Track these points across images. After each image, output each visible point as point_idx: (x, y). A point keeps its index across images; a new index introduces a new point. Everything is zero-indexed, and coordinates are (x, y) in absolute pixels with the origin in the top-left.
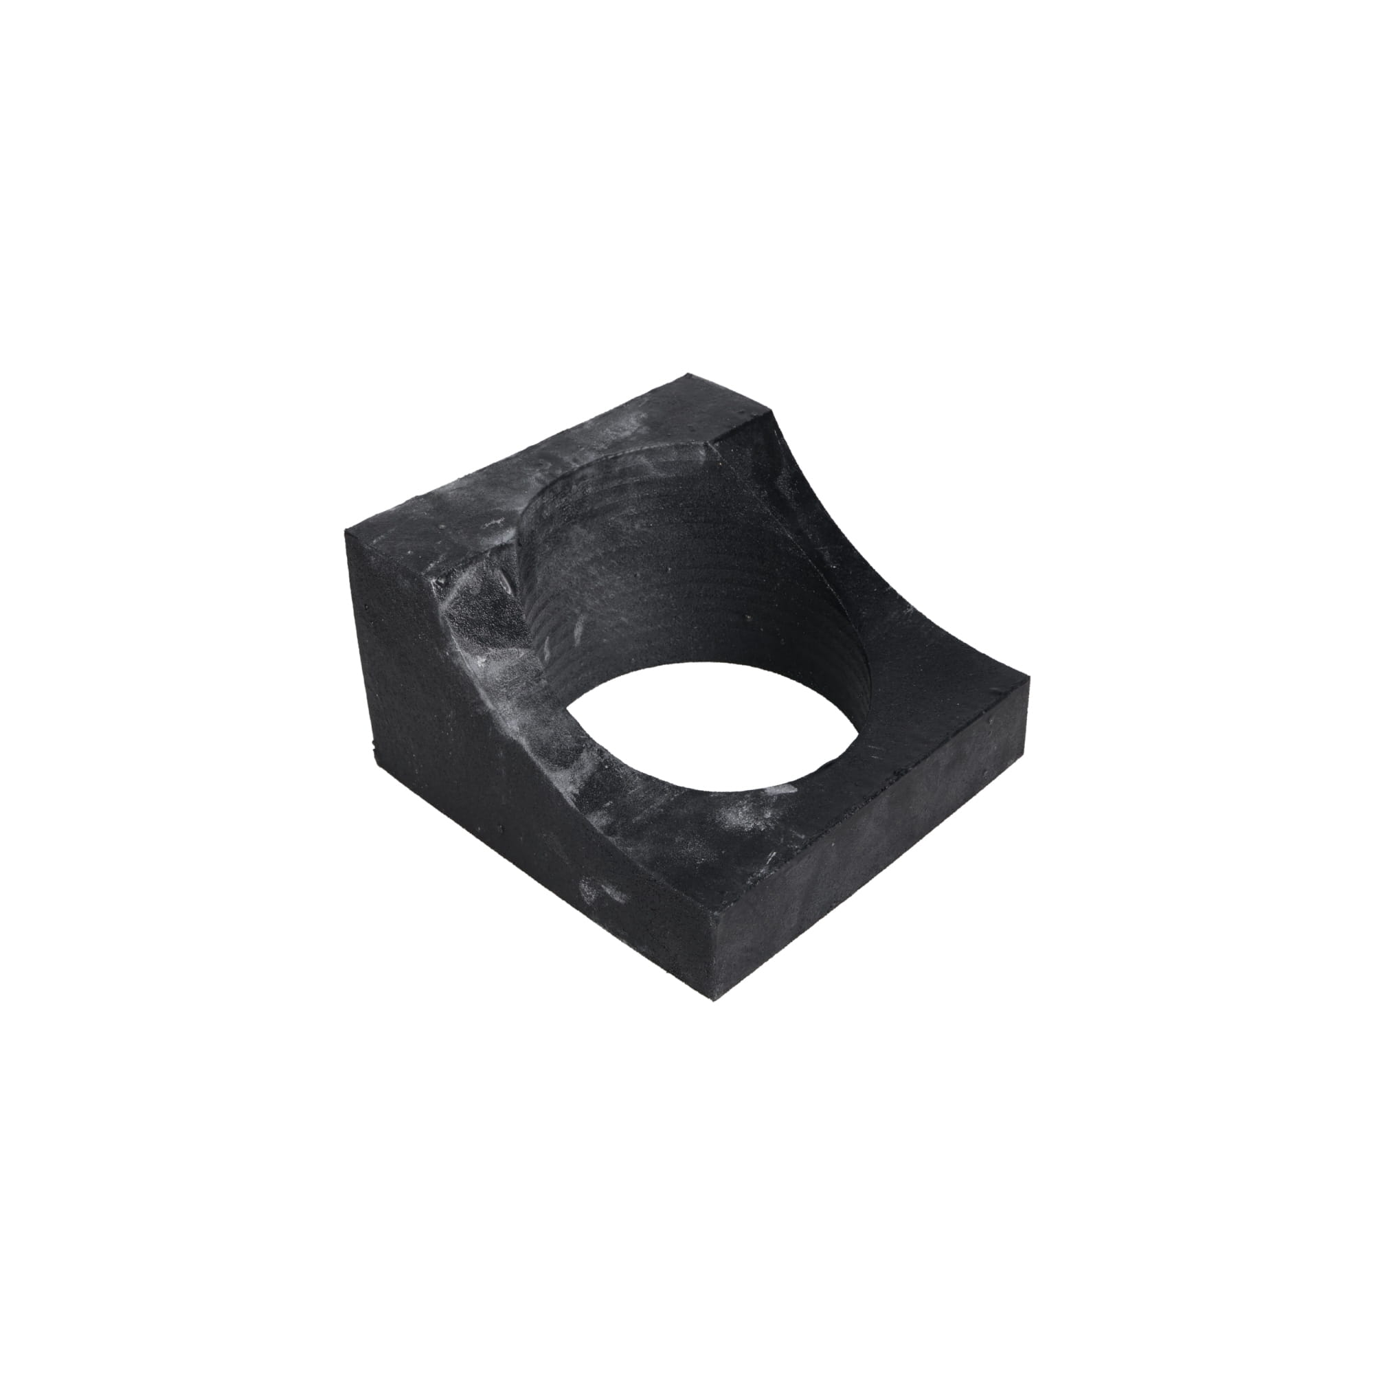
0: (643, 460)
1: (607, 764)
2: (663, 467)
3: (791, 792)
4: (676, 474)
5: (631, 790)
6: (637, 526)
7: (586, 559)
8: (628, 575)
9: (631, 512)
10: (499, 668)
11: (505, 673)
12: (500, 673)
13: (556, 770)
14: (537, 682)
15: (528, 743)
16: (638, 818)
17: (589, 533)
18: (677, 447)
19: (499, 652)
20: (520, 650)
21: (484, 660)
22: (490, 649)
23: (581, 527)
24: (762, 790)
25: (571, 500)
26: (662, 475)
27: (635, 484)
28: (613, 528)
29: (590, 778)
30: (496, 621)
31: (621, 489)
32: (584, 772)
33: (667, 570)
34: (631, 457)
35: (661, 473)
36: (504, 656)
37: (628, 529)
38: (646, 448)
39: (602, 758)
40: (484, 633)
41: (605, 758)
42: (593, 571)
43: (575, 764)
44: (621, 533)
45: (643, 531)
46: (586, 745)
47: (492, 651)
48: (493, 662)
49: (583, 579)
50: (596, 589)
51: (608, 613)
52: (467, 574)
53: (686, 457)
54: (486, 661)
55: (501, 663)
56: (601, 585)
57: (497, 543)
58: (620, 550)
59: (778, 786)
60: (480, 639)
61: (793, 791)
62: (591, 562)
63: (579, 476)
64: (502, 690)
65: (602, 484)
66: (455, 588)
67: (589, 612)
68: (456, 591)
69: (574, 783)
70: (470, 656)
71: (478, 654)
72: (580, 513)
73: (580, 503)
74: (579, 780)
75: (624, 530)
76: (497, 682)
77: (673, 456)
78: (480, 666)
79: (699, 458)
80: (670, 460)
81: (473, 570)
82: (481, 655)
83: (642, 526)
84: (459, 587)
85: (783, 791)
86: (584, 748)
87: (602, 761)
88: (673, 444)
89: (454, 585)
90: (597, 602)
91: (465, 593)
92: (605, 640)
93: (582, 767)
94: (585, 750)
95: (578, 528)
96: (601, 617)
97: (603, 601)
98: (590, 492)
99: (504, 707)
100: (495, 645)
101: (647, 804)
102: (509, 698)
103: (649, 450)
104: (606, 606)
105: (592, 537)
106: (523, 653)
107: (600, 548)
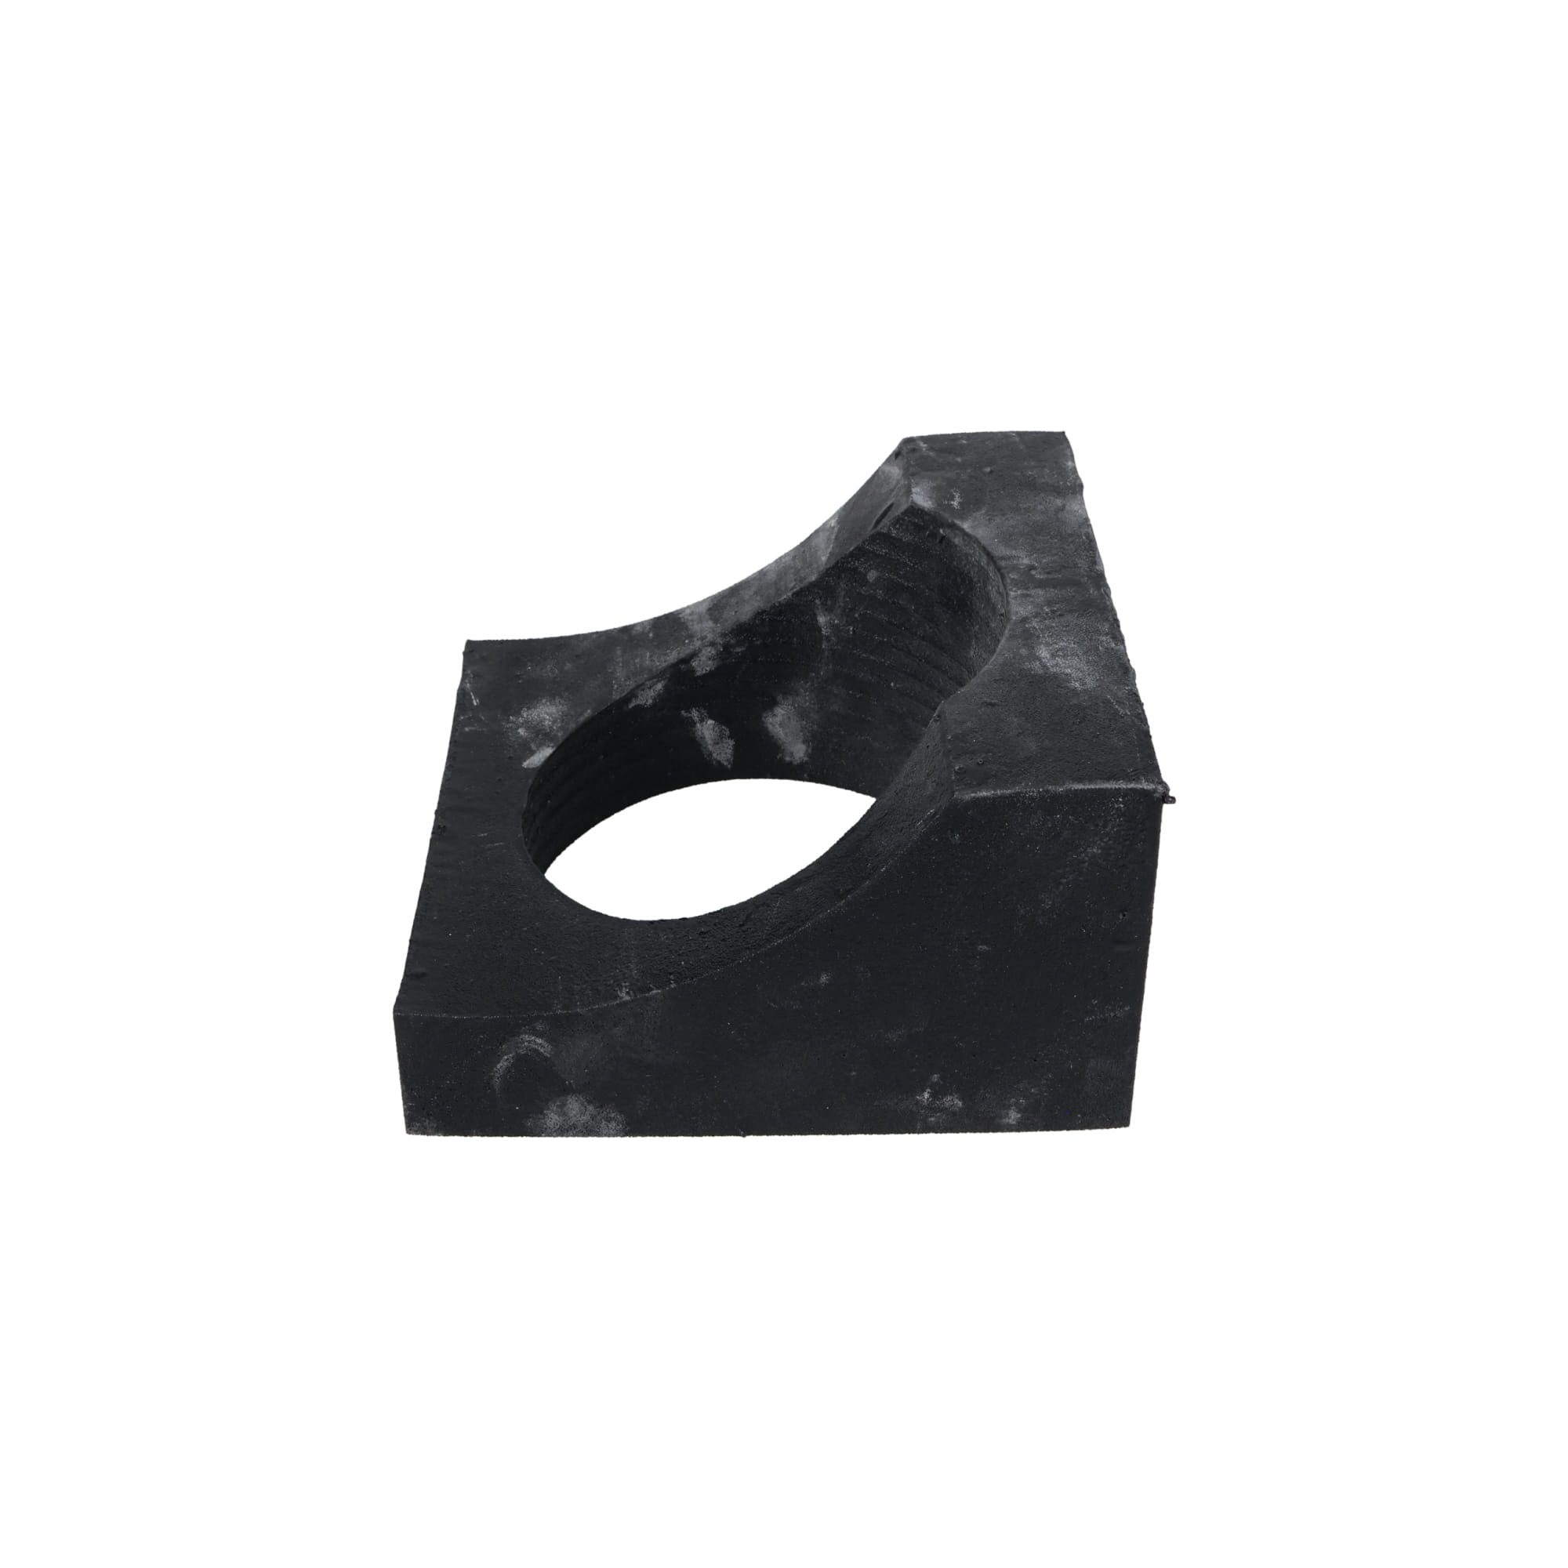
32: (696, 623)
43: (710, 620)
93: (700, 622)
101: (626, 662)
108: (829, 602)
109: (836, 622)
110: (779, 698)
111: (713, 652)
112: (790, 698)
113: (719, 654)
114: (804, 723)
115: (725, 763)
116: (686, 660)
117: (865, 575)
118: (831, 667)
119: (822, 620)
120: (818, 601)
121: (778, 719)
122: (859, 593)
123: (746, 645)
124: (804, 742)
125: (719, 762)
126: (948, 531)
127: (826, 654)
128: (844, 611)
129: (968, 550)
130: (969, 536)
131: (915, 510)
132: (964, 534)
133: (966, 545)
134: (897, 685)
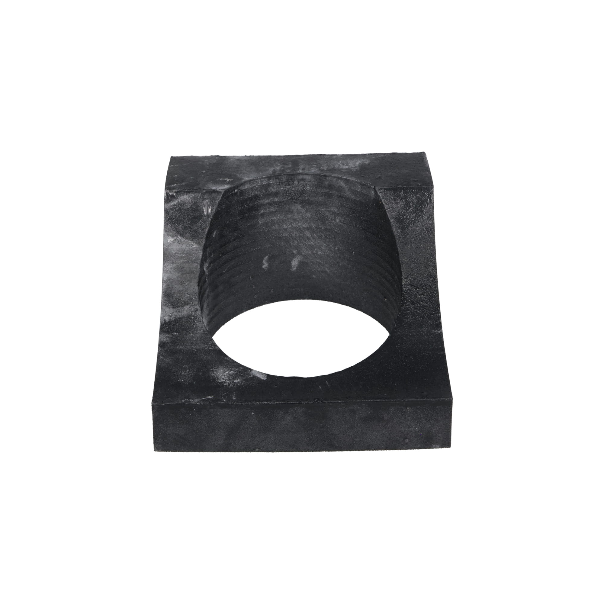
0: (343, 184)
2: (354, 192)
3: (262, 378)
4: (360, 199)
5: (193, 334)
6: (338, 220)
7: (304, 226)
8: (331, 246)
9: (335, 211)
10: (178, 247)
11: (179, 251)
12: (176, 250)
13: (166, 306)
14: (192, 263)
15: (166, 287)
16: (181, 347)
17: (306, 212)
18: (360, 184)
19: (183, 240)
20: (194, 244)
21: (172, 240)
22: (179, 236)
23: (301, 207)
24: (251, 370)
25: (294, 189)
26: (353, 197)
27: (337, 195)
28: (323, 215)
29: (180, 318)
30: (190, 225)
31: (329, 196)
32: (180, 314)
33: (352, 253)
34: (335, 179)
35: (352, 195)
36: (184, 243)
37: (332, 219)
38: (345, 177)
40: (180, 228)
42: (308, 234)
44: (327, 220)
45: (341, 225)
46: (192, 303)
47: (179, 238)
48: (176, 243)
49: (300, 236)
50: (309, 245)
51: (317, 262)
52: (188, 196)
53: (365, 192)
54: (173, 241)
55: (180, 245)
56: (313, 244)
57: (214, 188)
58: (326, 229)
59: (260, 372)
60: (176, 229)
61: (263, 379)
62: (308, 229)
63: (301, 177)
64: (171, 258)
65: (316, 188)
66: (177, 200)
67: (304, 256)
68: (177, 201)
69: (170, 316)
70: (166, 235)
71: (171, 236)
72: (300, 198)
73: (302, 193)
74: (173, 316)
75: (330, 219)
76: (172, 253)
77: (358, 188)
78: (168, 241)
79: (371, 195)
80: (357, 190)
81: (192, 195)
82: (172, 237)
83: (340, 221)
84: (179, 200)
85: (259, 376)
86: (190, 304)
87: (194, 314)
88: (359, 181)
89: (178, 198)
90: (310, 252)
91: (181, 205)
92: (314, 276)
93: (181, 311)
94: (189, 305)
95: (298, 206)
96: (311, 262)
97: (314, 254)
98: (308, 189)
99: (167, 266)
100: (182, 236)
102: (173, 263)
103: (346, 179)
104: (316, 257)
105: (309, 215)
106: (195, 246)
107: (314, 224)
109: (207, 265)
119: (205, 269)
120: (204, 262)
126: (240, 188)
127: (207, 281)
129: (253, 186)
130: (252, 180)
131: (227, 191)
132: (249, 181)
133: (252, 184)
134: (226, 270)
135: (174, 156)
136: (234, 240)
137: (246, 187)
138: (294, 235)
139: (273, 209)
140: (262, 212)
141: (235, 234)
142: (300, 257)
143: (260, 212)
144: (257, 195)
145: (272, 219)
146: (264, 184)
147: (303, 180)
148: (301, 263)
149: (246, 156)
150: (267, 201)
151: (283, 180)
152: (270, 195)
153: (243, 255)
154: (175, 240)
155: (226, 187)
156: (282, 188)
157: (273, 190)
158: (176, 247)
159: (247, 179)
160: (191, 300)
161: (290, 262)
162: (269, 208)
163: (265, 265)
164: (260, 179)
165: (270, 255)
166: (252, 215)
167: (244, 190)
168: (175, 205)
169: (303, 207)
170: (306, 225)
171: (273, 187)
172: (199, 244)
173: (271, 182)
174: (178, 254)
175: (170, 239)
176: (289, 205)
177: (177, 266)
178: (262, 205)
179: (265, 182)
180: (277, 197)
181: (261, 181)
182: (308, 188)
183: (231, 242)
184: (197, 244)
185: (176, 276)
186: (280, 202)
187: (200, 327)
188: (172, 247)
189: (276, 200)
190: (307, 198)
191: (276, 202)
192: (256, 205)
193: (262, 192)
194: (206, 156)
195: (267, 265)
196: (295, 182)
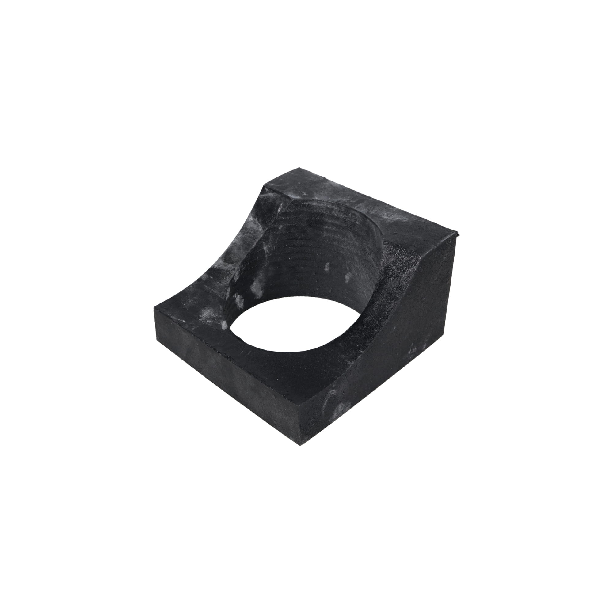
0: (374, 229)
1: (230, 273)
5: (219, 282)
8: (367, 275)
10: (252, 225)
11: (251, 228)
13: (222, 259)
14: (253, 239)
16: (206, 287)
17: (356, 241)
18: (381, 233)
19: (257, 222)
25: (349, 219)
27: (372, 236)
29: (222, 269)
30: (265, 214)
31: (368, 234)
32: (224, 267)
34: (371, 223)
35: (377, 240)
36: (256, 224)
38: (376, 224)
39: (232, 271)
40: (260, 213)
41: (232, 272)
42: (356, 258)
43: (226, 264)
46: (235, 264)
47: (256, 220)
48: (252, 223)
49: (352, 258)
50: (356, 267)
51: (360, 283)
52: (273, 194)
53: (381, 240)
55: (254, 225)
56: (359, 268)
57: (290, 195)
58: (366, 260)
60: (257, 213)
61: (223, 329)
63: (353, 212)
64: (245, 231)
65: (362, 225)
67: (353, 275)
68: (266, 195)
69: (218, 266)
71: (253, 216)
72: (353, 229)
73: (354, 225)
74: (220, 267)
76: (247, 228)
77: (379, 236)
81: (275, 195)
82: (253, 218)
84: (268, 195)
87: (230, 271)
88: (381, 230)
89: (267, 193)
90: (357, 274)
91: (268, 198)
92: (358, 293)
93: (225, 266)
94: (233, 264)
95: (351, 234)
96: (357, 282)
97: (359, 276)
100: (258, 220)
101: (214, 288)
102: (244, 234)
104: (360, 279)
105: (357, 244)
106: (261, 229)
107: (360, 252)
108: (267, 241)
109: (269, 247)
110: (254, 279)
111: (238, 272)
112: (257, 277)
113: (240, 272)
114: (261, 284)
115: (242, 308)
116: (233, 279)
117: (278, 228)
118: (269, 262)
119: (265, 248)
120: (264, 243)
121: (254, 286)
122: (277, 234)
123: (245, 266)
124: (262, 290)
125: (240, 308)
126: (309, 202)
127: (267, 258)
128: (272, 242)
129: (320, 205)
130: (320, 201)
131: (296, 201)
132: (317, 200)
133: (319, 204)
134: (291, 258)
135: (301, 167)
136: (301, 239)
137: (314, 204)
138: (348, 256)
139: (335, 229)
140: (326, 228)
141: (303, 235)
142: (351, 274)
143: (325, 227)
144: (323, 213)
145: (333, 237)
146: (328, 207)
147: (354, 214)
148: (351, 279)
149: (340, 185)
150: (330, 221)
151: (342, 210)
152: (333, 217)
153: (309, 253)
154: (253, 220)
155: (298, 198)
156: (342, 216)
157: (335, 214)
158: (251, 225)
159: (317, 198)
160: (236, 262)
161: (344, 275)
162: (332, 227)
163: (327, 269)
164: (326, 202)
165: (331, 263)
166: (318, 227)
167: (313, 205)
168: (264, 197)
169: (354, 236)
170: (355, 251)
171: (335, 212)
172: (264, 229)
173: (334, 207)
174: (249, 229)
175: (251, 219)
176: (345, 230)
177: (245, 237)
178: (327, 222)
179: (329, 206)
180: (338, 221)
181: (327, 204)
182: (358, 222)
183: (298, 239)
184: (263, 229)
185: (239, 243)
186: (340, 226)
187: (227, 280)
188: (249, 224)
189: (337, 223)
190: (356, 230)
191: (337, 224)
192: (321, 220)
193: (327, 212)
194: (317, 175)
195: (328, 269)
196: (350, 214)
